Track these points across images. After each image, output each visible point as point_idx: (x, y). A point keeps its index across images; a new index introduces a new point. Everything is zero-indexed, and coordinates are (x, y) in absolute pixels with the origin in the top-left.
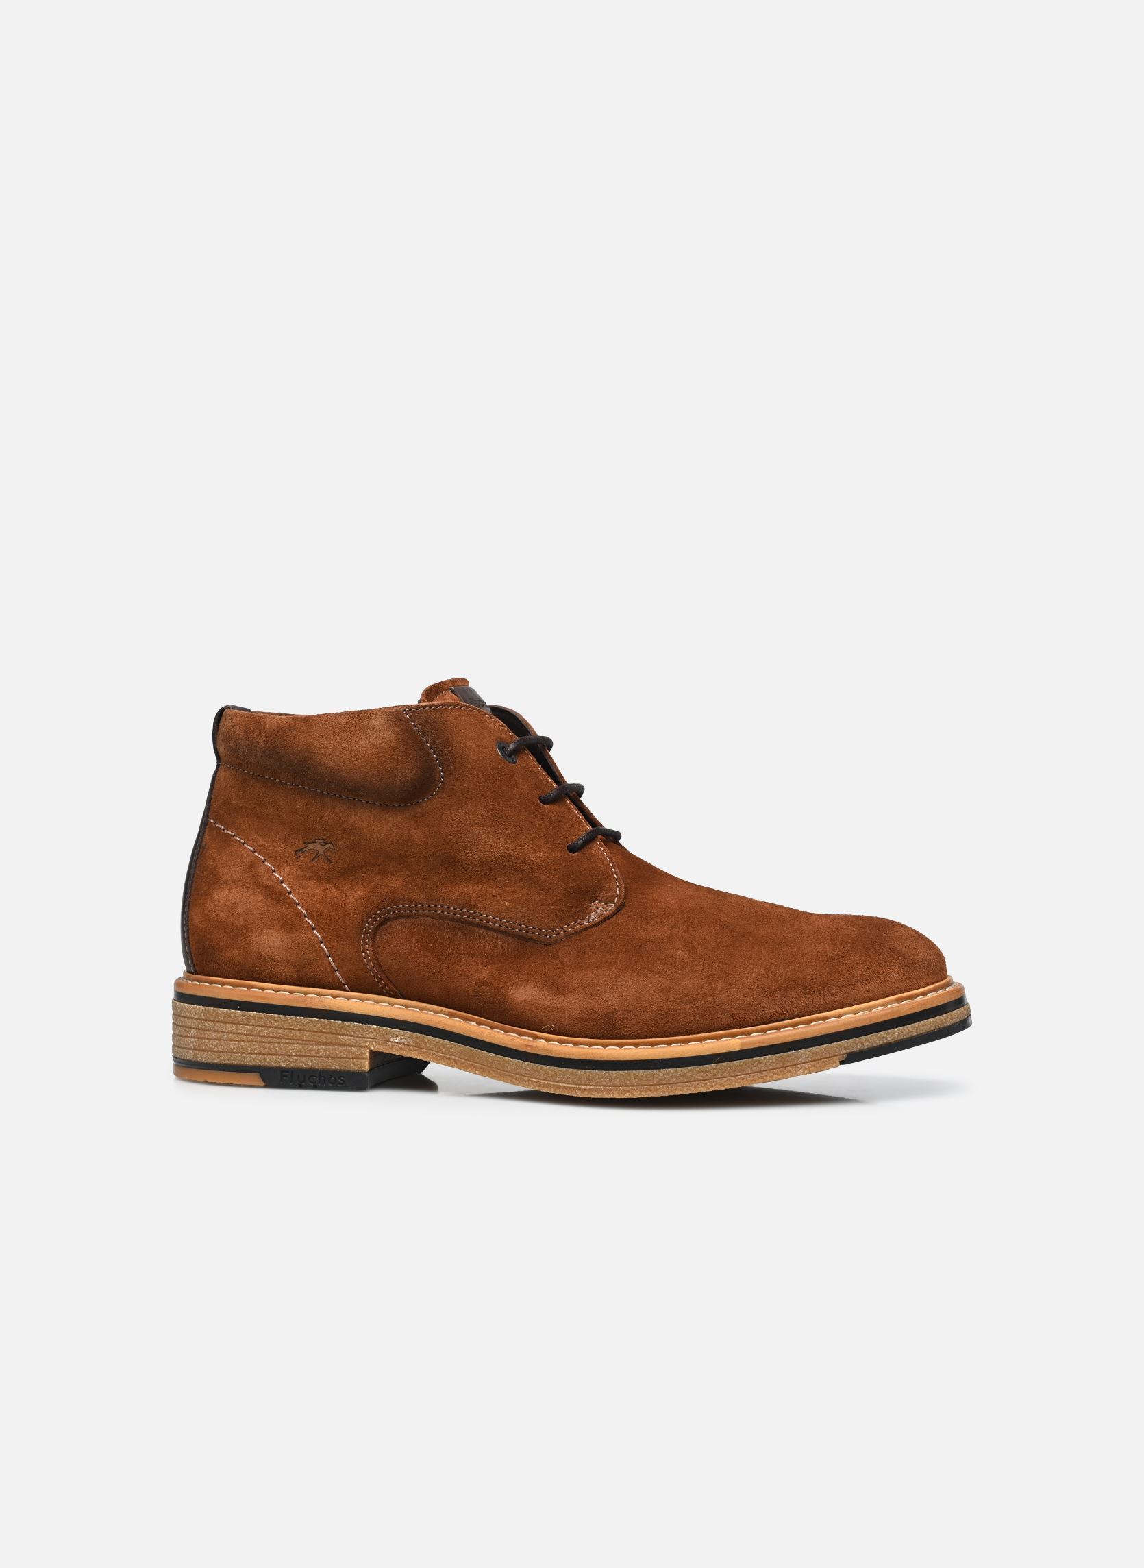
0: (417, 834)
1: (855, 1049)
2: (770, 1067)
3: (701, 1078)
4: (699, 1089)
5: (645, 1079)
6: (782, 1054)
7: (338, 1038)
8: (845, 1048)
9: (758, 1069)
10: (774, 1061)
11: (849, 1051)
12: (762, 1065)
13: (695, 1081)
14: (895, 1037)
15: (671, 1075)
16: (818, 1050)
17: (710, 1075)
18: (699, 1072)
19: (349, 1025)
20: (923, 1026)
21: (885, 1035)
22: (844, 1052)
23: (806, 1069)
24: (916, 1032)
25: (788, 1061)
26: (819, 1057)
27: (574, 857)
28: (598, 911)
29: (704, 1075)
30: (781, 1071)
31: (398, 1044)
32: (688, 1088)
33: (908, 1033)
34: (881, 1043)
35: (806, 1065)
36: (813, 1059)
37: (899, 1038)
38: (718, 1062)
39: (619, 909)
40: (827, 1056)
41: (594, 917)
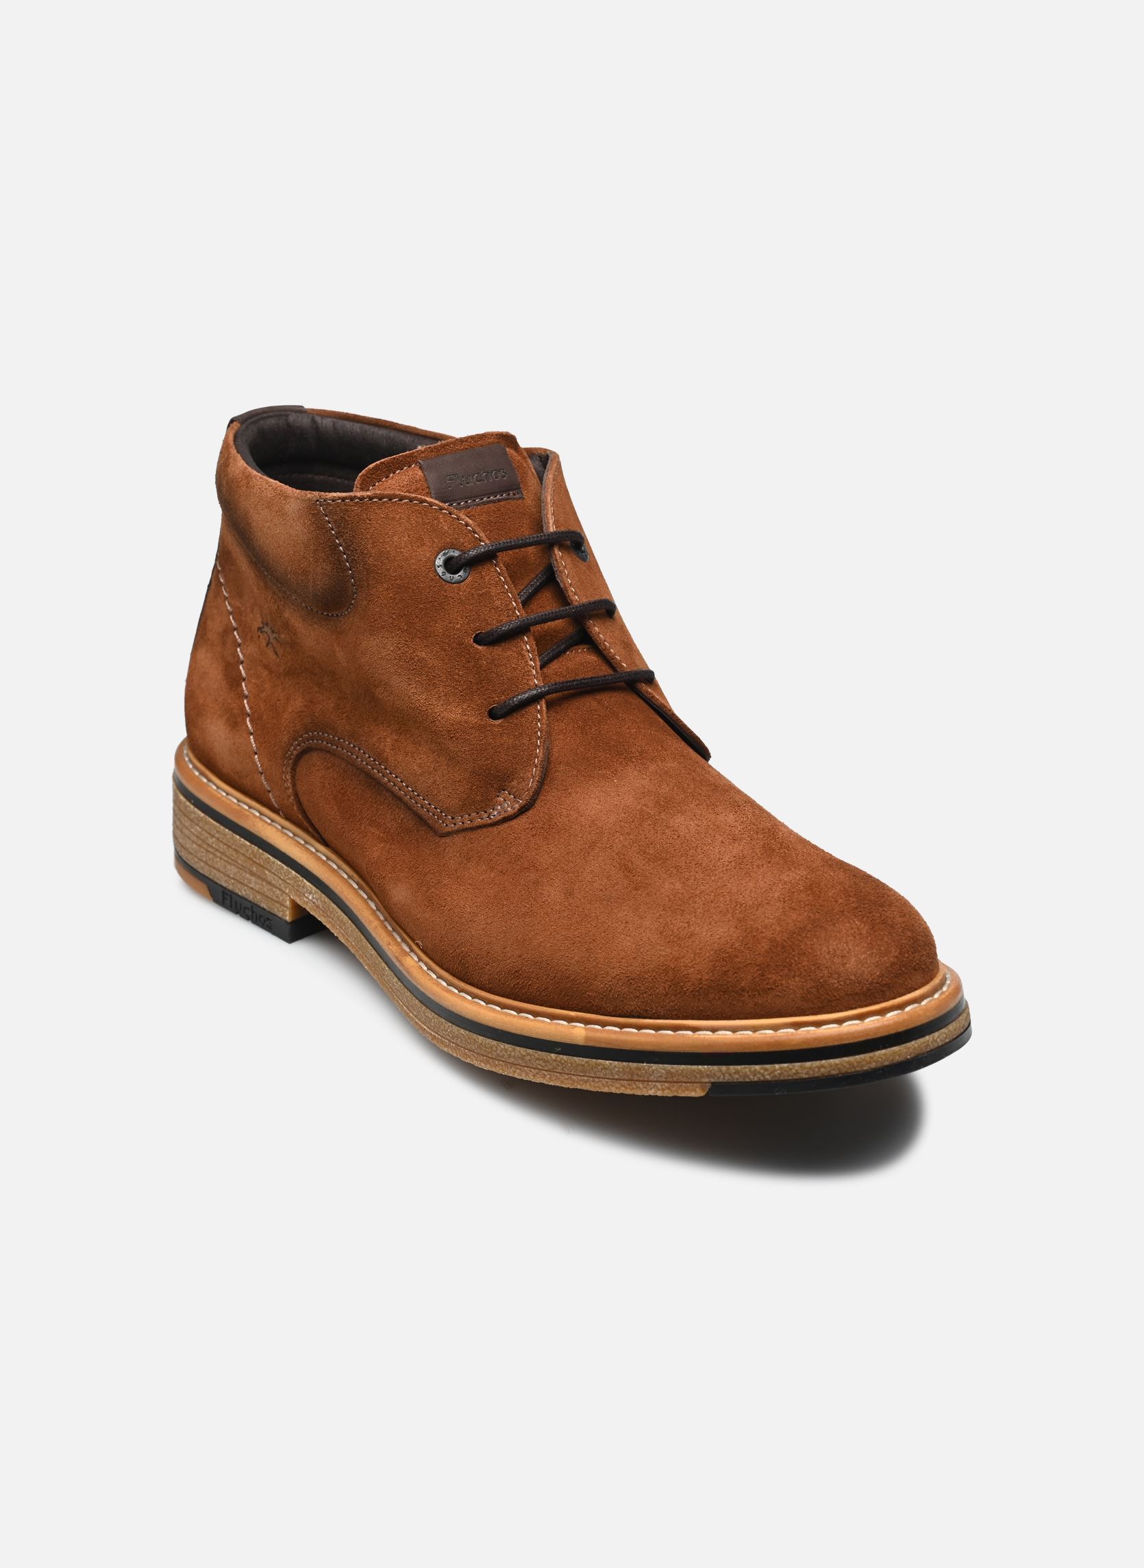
0: (340, 655)
1: (721, 1080)
2: (616, 1077)
3: (540, 1067)
4: (539, 1080)
5: (484, 1048)
6: (631, 1064)
7: (265, 874)
8: (708, 1076)
9: (602, 1075)
10: (621, 1070)
11: (713, 1080)
12: (608, 1072)
13: (535, 1069)
14: (776, 1076)
15: (509, 1053)
16: (673, 1071)
17: (550, 1067)
18: (538, 1059)
19: (274, 862)
20: (819, 1068)
21: (762, 1071)
22: (707, 1080)
23: (659, 1089)
24: (807, 1073)
25: (637, 1075)
26: (675, 1079)
27: (495, 725)
28: (506, 805)
29: (543, 1064)
30: (629, 1085)
31: (312, 901)
32: (527, 1074)
33: (795, 1074)
34: (756, 1079)
35: (658, 1085)
36: (668, 1080)
37: (782, 1078)
38: (559, 1053)
39: (523, 810)
40: (684, 1080)
41: (496, 814)
